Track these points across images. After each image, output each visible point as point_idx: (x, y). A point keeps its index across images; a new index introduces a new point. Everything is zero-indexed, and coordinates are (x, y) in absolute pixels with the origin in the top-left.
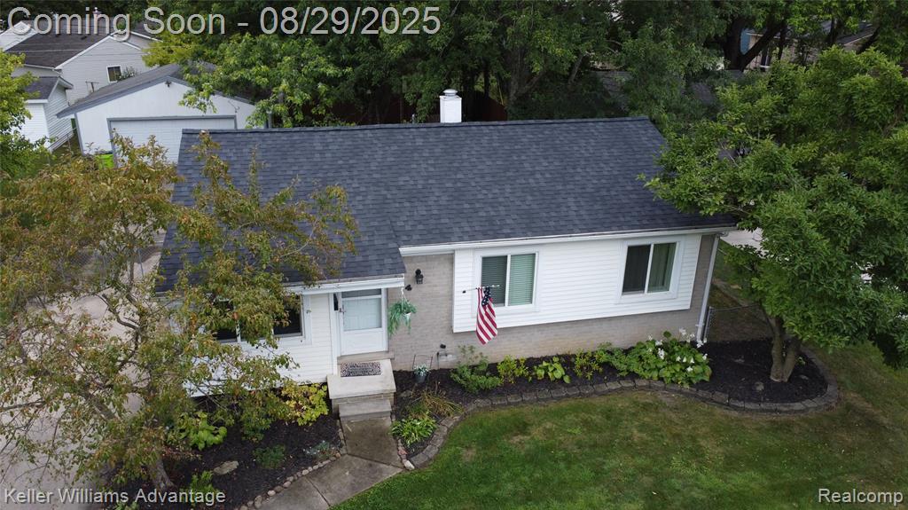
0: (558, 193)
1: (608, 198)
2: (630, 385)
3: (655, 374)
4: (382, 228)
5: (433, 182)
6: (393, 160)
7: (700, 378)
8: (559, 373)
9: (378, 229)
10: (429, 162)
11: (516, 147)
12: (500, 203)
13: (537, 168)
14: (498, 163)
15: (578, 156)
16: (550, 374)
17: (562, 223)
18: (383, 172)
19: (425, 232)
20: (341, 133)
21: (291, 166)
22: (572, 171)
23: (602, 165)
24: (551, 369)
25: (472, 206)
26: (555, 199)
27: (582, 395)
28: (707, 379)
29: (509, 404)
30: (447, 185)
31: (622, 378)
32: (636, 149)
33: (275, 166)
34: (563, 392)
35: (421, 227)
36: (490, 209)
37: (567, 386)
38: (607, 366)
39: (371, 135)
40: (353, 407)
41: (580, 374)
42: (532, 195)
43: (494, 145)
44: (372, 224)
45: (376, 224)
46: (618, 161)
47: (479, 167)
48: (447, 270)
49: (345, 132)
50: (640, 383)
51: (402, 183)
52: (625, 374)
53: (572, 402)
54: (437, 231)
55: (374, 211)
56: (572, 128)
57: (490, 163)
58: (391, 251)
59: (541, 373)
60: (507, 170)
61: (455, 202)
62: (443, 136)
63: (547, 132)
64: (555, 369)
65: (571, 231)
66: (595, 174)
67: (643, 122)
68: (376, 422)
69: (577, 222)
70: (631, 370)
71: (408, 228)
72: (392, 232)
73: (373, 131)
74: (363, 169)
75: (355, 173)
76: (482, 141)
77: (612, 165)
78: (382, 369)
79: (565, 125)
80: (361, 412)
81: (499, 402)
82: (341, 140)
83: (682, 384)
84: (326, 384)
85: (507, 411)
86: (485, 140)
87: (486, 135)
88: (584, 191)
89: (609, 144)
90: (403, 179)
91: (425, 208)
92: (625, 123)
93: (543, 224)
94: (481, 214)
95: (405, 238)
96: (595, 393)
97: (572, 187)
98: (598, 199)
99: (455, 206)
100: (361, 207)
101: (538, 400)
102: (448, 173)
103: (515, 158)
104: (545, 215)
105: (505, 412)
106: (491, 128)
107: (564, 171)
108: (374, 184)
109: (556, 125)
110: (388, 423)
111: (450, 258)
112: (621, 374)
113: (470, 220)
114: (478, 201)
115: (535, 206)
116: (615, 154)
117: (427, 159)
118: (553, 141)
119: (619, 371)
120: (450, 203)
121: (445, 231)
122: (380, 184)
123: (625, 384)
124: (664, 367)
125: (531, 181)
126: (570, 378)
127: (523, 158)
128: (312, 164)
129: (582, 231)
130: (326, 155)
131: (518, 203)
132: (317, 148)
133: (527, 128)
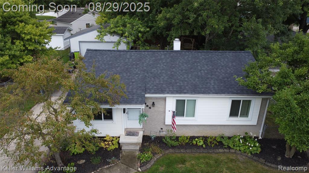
0: (208, 78)
1: (227, 81)
2: (228, 151)
3: (238, 148)
4: (142, 87)
5: (164, 71)
6: (152, 62)
7: (256, 152)
8: (201, 143)
9: (140, 87)
10: (164, 64)
11: (197, 60)
12: (186, 81)
13: (203, 69)
14: (189, 66)
15: (220, 65)
16: (198, 143)
17: (206, 90)
18: (147, 67)
19: (156, 89)
20: (137, 52)
21: (117, 63)
22: (215, 70)
23: (228, 69)
24: (198, 142)
25: (175, 81)
26: (207, 80)
27: (209, 153)
28: (258, 152)
29: (181, 152)
30: (168, 73)
31: (225, 148)
32: (243, 63)
33: (113, 62)
34: (202, 150)
35: (155, 87)
36: (181, 83)
37: (204, 148)
38: (221, 143)
39: (147, 53)
40: (127, 146)
41: (209, 144)
42: (198, 79)
43: (189, 59)
44: (139, 85)
45: (140, 85)
46: (235, 67)
47: (182, 67)
48: (164, 103)
49: (138, 52)
50: (231, 151)
51: (153, 71)
52: (226, 147)
53: (204, 154)
54: (160, 89)
55: (141, 81)
56: (219, 54)
57: (186, 66)
58: (142, 95)
59: (194, 142)
60: (191, 68)
61: (170, 79)
62: (172, 55)
63: (209, 55)
64: (200, 142)
65: (209, 93)
66: (224, 72)
67: (248, 53)
68: (134, 153)
69: (212, 90)
70: (229, 146)
71: (151, 87)
72: (145, 89)
73: (148, 52)
74: (141, 65)
75: (138, 67)
76: (185, 58)
77: (231, 69)
78: (139, 134)
79: (217, 53)
80: (129, 149)
81: (177, 151)
82: (136, 55)
83: (248, 153)
84: (119, 137)
85: (180, 155)
86: (186, 58)
87: (187, 55)
88: (218, 78)
89: (233, 61)
90: (153, 70)
91: (158, 81)
92: (241, 53)
93: (199, 90)
94: (178, 84)
95: (149, 91)
96: (214, 152)
97: (214, 76)
98: (223, 82)
99: (169, 81)
100: (137, 79)
101: (192, 152)
102: (170, 68)
103: (196, 64)
104: (201, 86)
105: (179, 155)
106: (190, 53)
107: (213, 70)
108: (144, 71)
109: (214, 53)
110: (137, 153)
111: (165, 99)
112: (225, 146)
113: (173, 86)
114: (178, 79)
115: (198, 83)
116: (234, 65)
117: (164, 63)
118: (212, 59)
119: (225, 145)
120: (168, 79)
121: (163, 89)
122: (145, 71)
123: (226, 150)
124: (242, 146)
125: (199, 73)
126: (206, 146)
127: (199, 64)
128: (125, 63)
129: (213, 93)
130: (130, 60)
131: (192, 81)
132: (128, 57)
133: (203, 53)
